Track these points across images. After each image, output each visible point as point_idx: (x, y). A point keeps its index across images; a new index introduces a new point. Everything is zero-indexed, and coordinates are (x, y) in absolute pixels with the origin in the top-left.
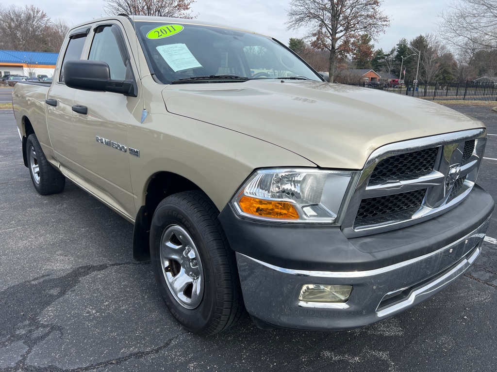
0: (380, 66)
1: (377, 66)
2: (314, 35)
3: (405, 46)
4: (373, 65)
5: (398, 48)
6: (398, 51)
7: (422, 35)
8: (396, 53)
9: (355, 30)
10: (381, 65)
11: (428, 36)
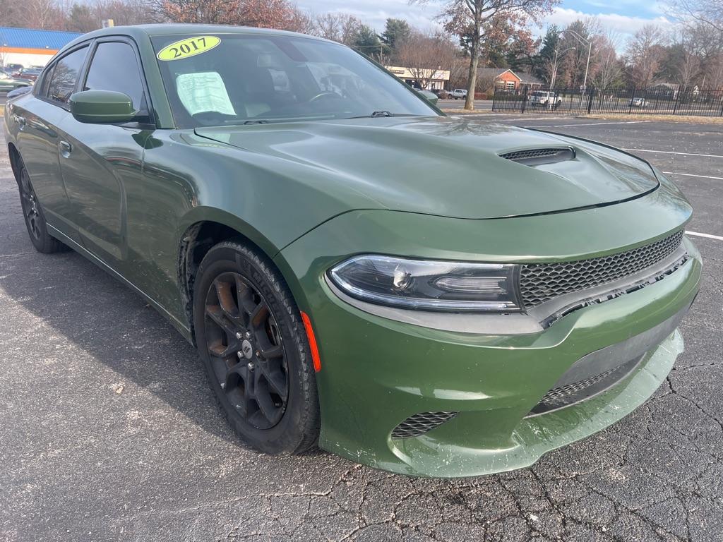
0: (519, 64)
1: (515, 64)
2: (450, 13)
3: (555, 36)
4: (509, 62)
5: (546, 38)
6: (546, 43)
7: (580, 21)
8: (542, 46)
9: (508, 8)
10: (520, 62)
11: (588, 22)
